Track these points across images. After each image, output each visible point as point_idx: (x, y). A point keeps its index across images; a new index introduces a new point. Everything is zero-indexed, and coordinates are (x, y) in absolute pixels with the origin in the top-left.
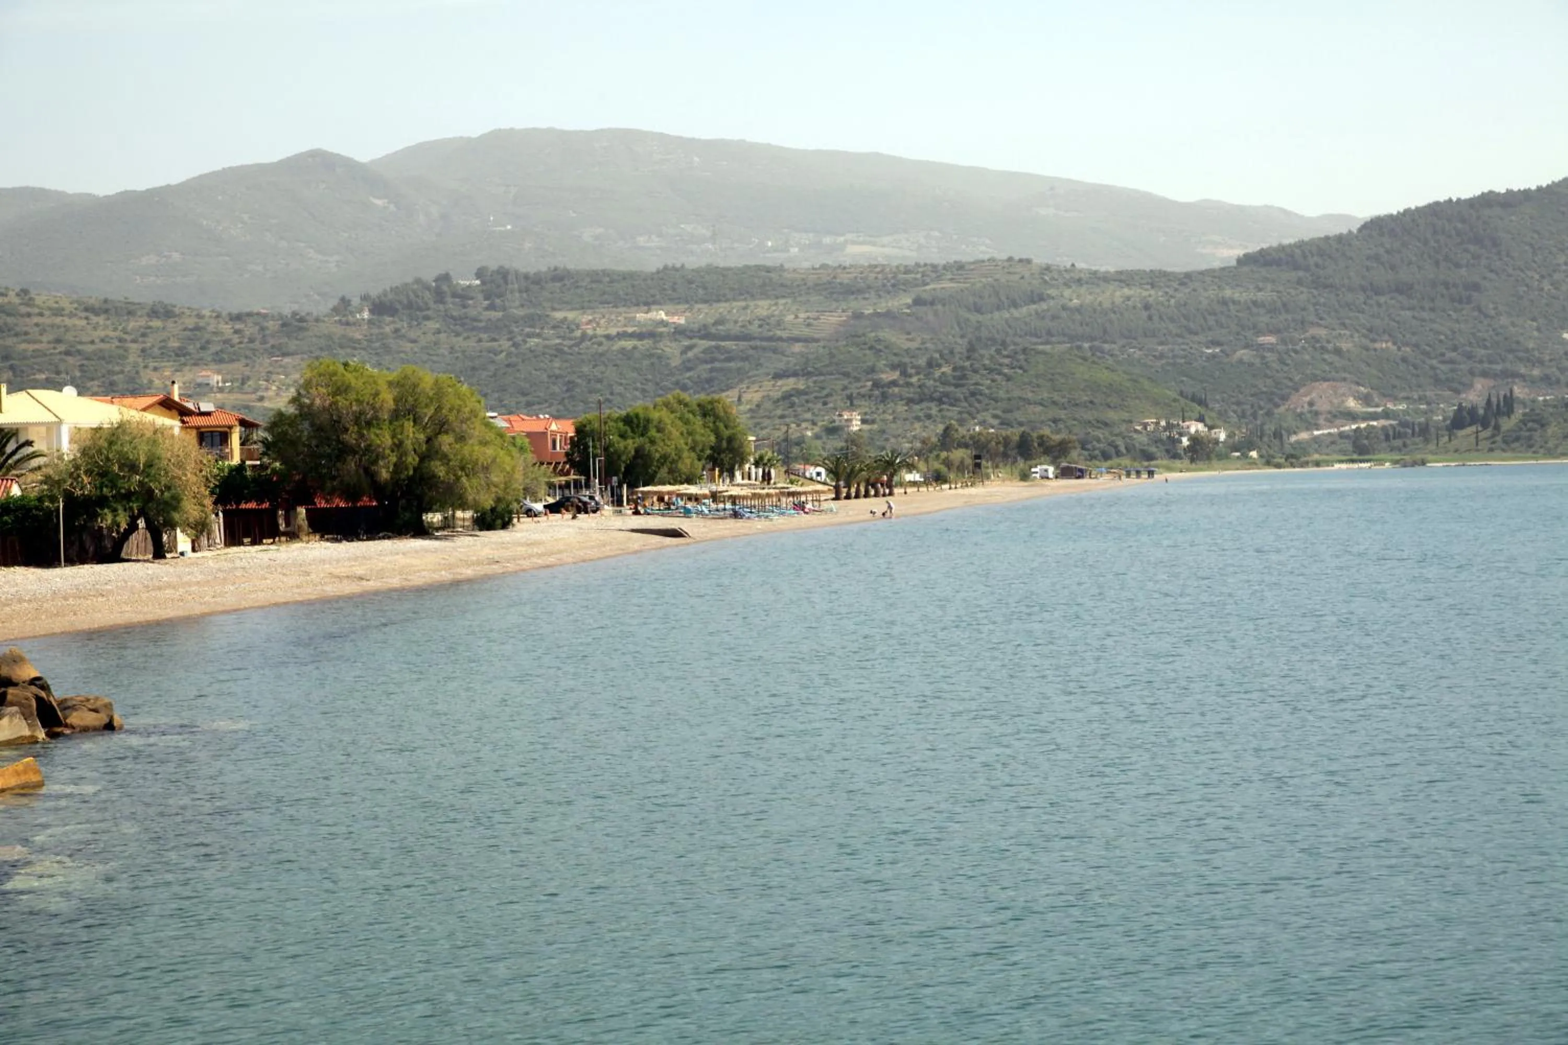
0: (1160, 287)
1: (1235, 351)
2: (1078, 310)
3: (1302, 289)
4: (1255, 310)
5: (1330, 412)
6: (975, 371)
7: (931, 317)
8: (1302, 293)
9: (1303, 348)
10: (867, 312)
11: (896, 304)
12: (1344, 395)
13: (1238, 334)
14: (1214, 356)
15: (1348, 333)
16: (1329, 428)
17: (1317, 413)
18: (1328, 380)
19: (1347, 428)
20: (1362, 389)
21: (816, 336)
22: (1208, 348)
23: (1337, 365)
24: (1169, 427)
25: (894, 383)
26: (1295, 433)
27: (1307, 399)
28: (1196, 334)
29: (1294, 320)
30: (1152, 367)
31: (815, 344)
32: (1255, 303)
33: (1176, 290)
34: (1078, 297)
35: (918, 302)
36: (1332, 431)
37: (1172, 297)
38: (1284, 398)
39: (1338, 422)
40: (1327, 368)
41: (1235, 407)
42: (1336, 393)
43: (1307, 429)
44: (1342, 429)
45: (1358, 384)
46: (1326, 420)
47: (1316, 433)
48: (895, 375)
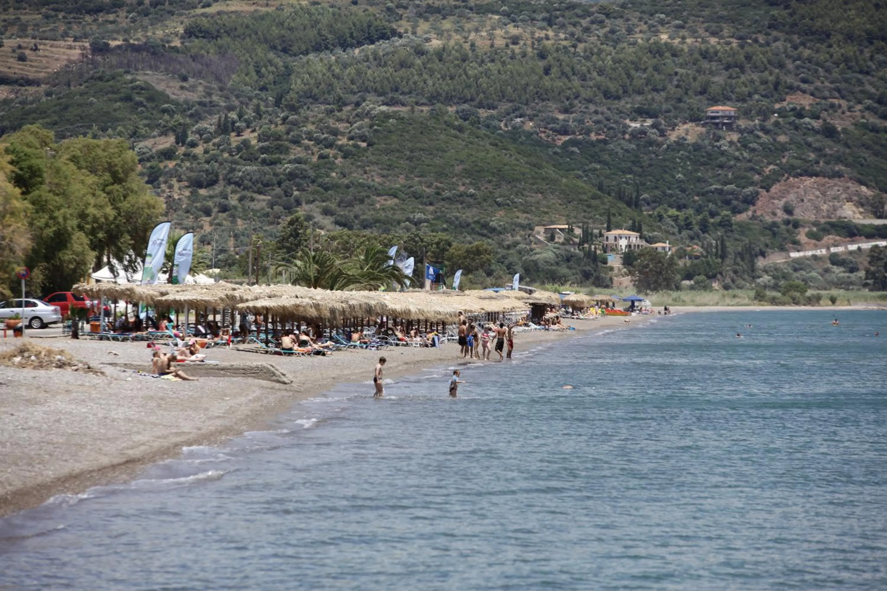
0: (563, 26)
1: (673, 127)
2: (440, 55)
3: (775, 33)
4: (705, 65)
5: (815, 224)
6: (296, 142)
7: (213, 57)
8: (776, 40)
9: (776, 124)
10: (113, 44)
11: (160, 33)
12: (836, 198)
13: (680, 100)
14: (643, 132)
15: (844, 103)
16: (816, 247)
17: (796, 225)
18: (817, 175)
19: (840, 249)
20: (864, 188)
21: (31, 76)
22: (633, 120)
23: (828, 151)
24: (587, 237)
25: (168, 154)
26: (763, 254)
27: (781, 203)
28: (618, 98)
29: (764, 82)
30: (548, 146)
31: (32, 89)
32: (705, 55)
33: (587, 30)
34: (440, 34)
35: (190, 33)
36: (818, 253)
37: (579, 40)
38: (750, 201)
39: (828, 239)
40: (812, 156)
41: (673, 212)
42: (824, 194)
43: (782, 249)
44: (833, 250)
45: (862, 183)
46: (811, 235)
47: (794, 255)
48: (168, 142)
